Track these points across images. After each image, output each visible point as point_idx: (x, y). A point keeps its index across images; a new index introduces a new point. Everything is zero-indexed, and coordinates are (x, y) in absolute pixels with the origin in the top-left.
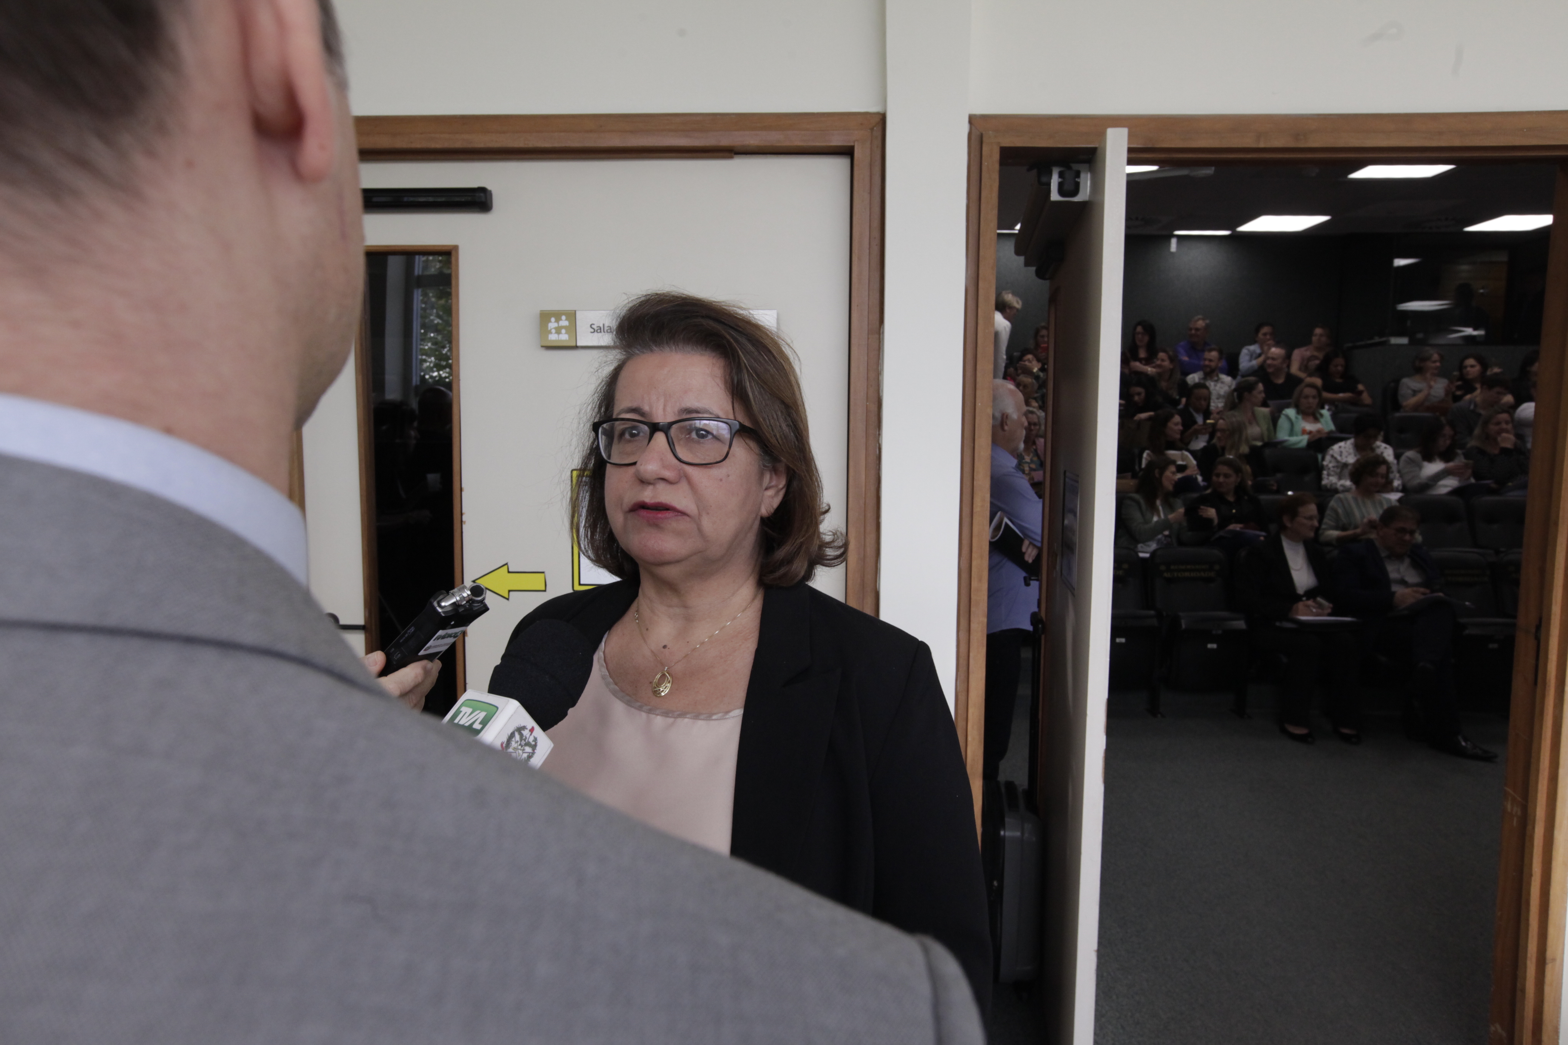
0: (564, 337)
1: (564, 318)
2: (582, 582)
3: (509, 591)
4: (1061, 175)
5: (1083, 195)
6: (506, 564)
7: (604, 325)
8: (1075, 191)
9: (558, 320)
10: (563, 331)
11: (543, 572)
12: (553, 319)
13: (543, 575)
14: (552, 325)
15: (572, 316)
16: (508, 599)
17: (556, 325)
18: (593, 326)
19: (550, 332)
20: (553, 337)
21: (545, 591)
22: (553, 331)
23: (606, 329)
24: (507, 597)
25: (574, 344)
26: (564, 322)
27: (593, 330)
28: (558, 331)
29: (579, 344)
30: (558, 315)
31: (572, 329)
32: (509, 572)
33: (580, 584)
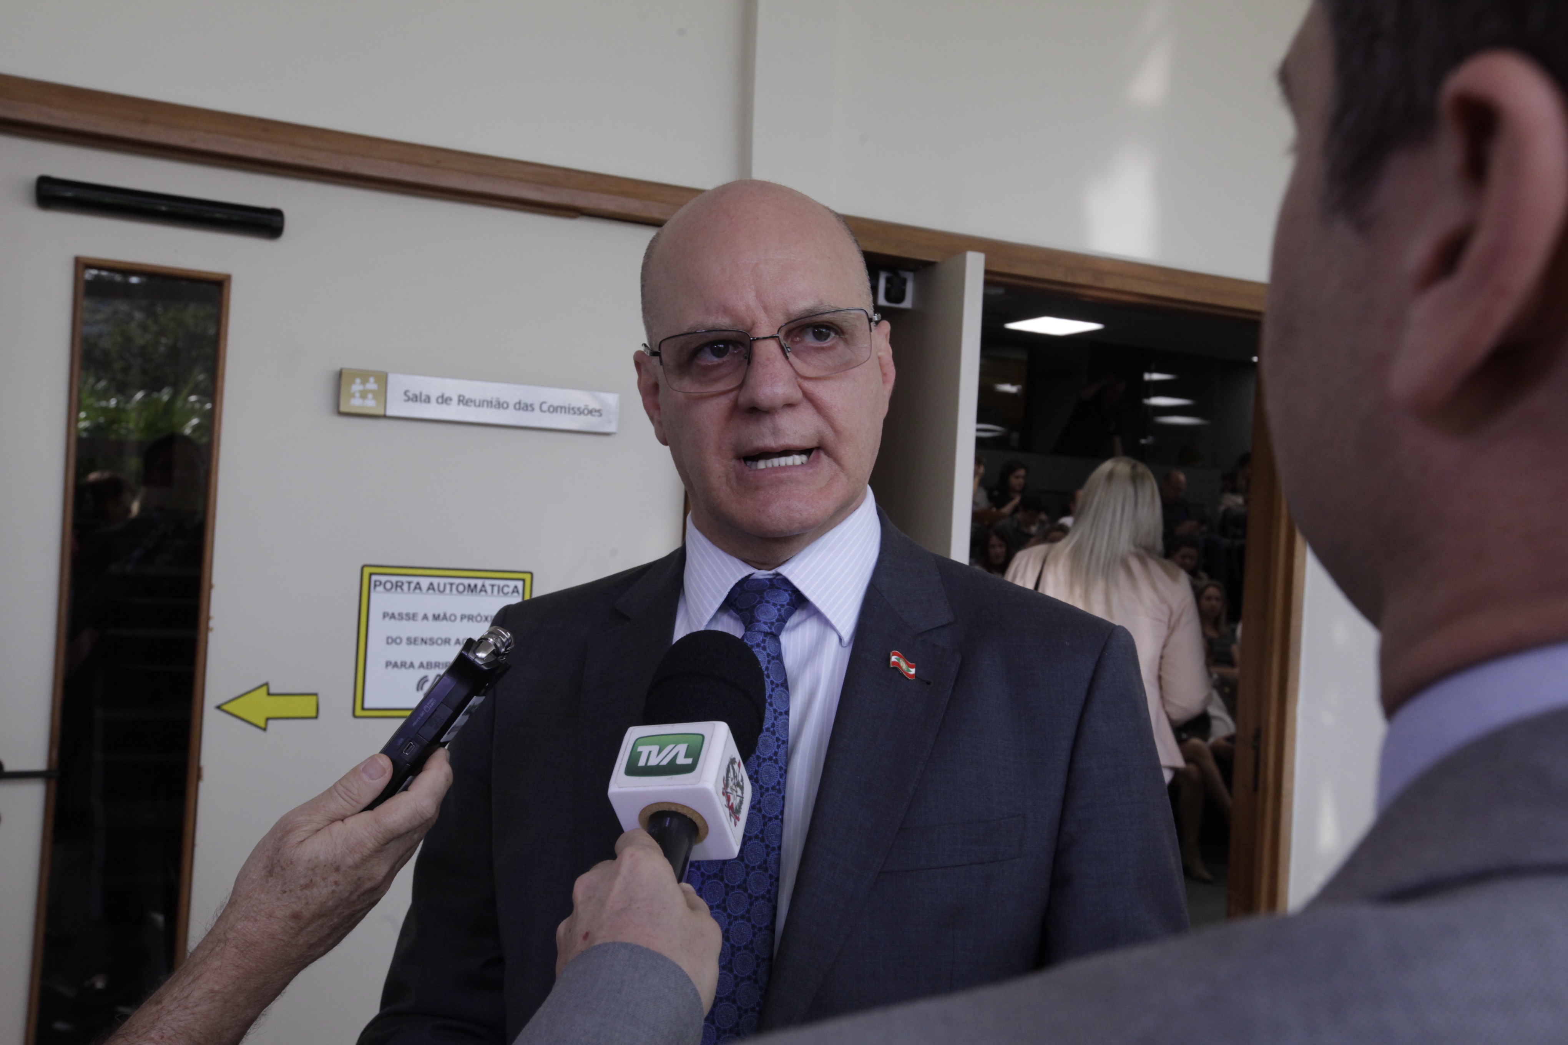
0: (370, 405)
1: (372, 380)
2: (366, 705)
3: (268, 719)
4: (888, 280)
5: (907, 304)
6: (267, 684)
7: (421, 394)
8: (901, 298)
9: (364, 381)
10: (370, 396)
11: (316, 694)
12: (358, 381)
13: (313, 698)
14: (357, 387)
15: (382, 379)
16: (264, 729)
17: (361, 387)
18: (408, 394)
19: (353, 396)
20: (356, 403)
21: (316, 717)
22: (357, 395)
23: (423, 398)
24: (262, 724)
25: (381, 412)
26: (372, 385)
27: (406, 398)
28: (364, 395)
29: (389, 413)
30: (365, 375)
31: (382, 393)
32: (269, 694)
33: (363, 709)
